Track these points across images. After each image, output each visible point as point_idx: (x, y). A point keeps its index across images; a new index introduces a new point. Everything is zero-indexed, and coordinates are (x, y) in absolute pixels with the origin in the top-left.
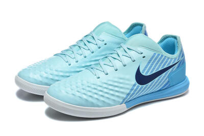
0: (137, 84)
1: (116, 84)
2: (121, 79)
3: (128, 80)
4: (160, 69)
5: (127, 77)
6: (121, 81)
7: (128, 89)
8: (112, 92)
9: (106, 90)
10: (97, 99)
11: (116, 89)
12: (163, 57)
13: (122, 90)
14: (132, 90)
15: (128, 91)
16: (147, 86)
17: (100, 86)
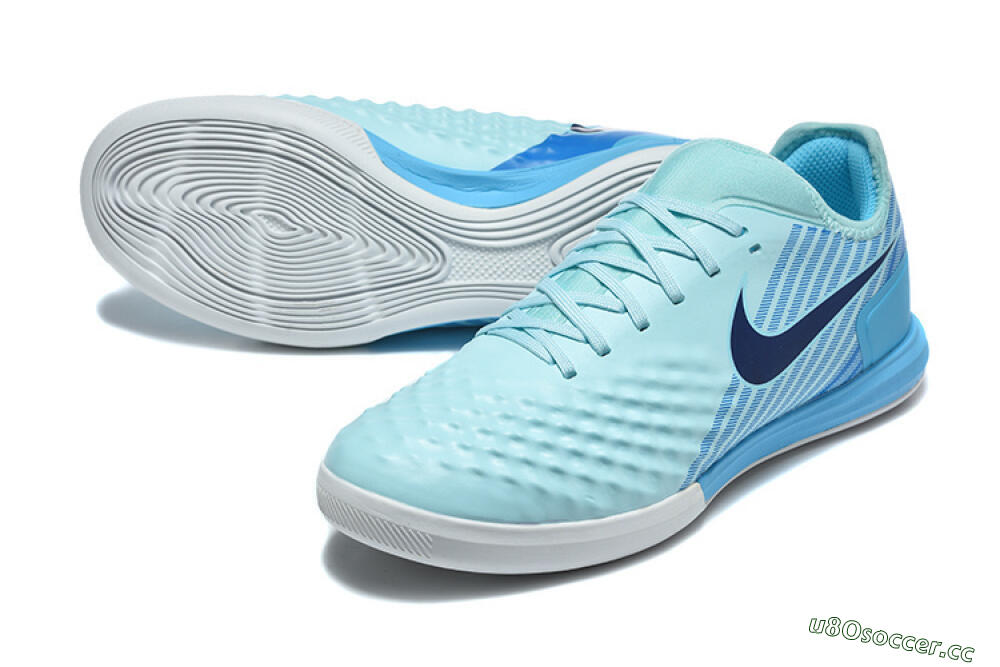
0: (743, 383)
1: (655, 396)
2: (672, 365)
3: (703, 368)
4: (822, 298)
5: (699, 353)
6: (675, 376)
7: (706, 411)
8: (641, 438)
9: (615, 433)
10: (586, 479)
11: (659, 419)
12: (831, 238)
13: (683, 421)
14: (723, 411)
15: (707, 423)
16: (778, 384)
17: (589, 415)
